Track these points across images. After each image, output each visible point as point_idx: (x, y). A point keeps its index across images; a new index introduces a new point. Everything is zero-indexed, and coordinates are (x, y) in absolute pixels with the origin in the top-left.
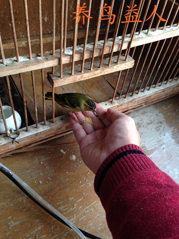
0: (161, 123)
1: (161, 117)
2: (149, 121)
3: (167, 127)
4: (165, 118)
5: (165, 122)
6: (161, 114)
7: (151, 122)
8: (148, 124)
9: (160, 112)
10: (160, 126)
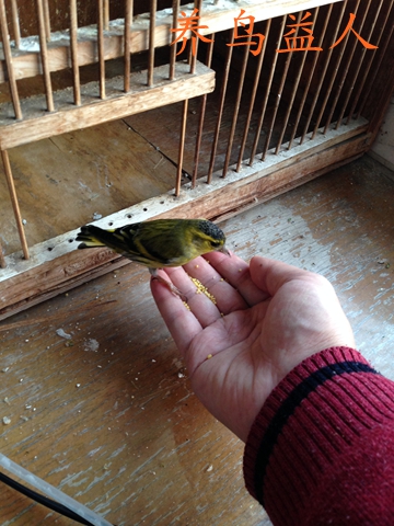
0: (302, 237)
1: (300, 224)
2: (272, 237)
3: (316, 246)
4: (309, 225)
5: (310, 236)
6: (299, 217)
7: (277, 238)
8: (272, 243)
9: (295, 215)
10: (301, 245)
